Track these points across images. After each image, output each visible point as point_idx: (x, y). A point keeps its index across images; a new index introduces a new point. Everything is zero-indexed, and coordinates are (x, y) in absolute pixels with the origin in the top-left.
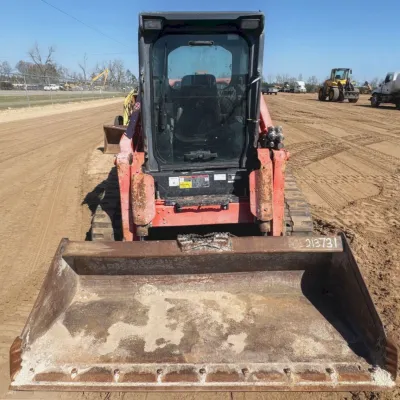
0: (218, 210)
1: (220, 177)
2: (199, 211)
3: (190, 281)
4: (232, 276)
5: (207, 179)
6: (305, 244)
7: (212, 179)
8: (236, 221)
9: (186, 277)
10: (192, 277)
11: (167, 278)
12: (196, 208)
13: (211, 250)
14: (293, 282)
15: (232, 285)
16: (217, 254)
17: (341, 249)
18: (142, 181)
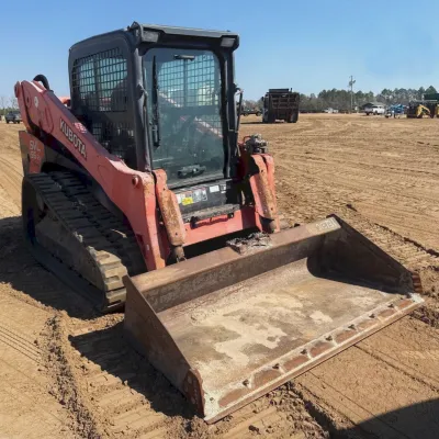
0: (225, 220)
1: (214, 189)
2: (212, 223)
3: (230, 293)
4: (260, 278)
5: (204, 192)
6: (318, 228)
7: (208, 191)
8: (241, 228)
9: (226, 290)
10: (231, 289)
11: (210, 296)
12: (207, 220)
13: (261, 249)
14: (299, 270)
15: (263, 286)
16: (267, 251)
17: (339, 227)
18: (170, 198)
